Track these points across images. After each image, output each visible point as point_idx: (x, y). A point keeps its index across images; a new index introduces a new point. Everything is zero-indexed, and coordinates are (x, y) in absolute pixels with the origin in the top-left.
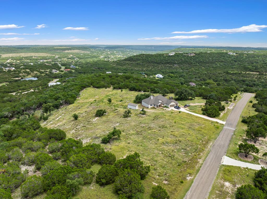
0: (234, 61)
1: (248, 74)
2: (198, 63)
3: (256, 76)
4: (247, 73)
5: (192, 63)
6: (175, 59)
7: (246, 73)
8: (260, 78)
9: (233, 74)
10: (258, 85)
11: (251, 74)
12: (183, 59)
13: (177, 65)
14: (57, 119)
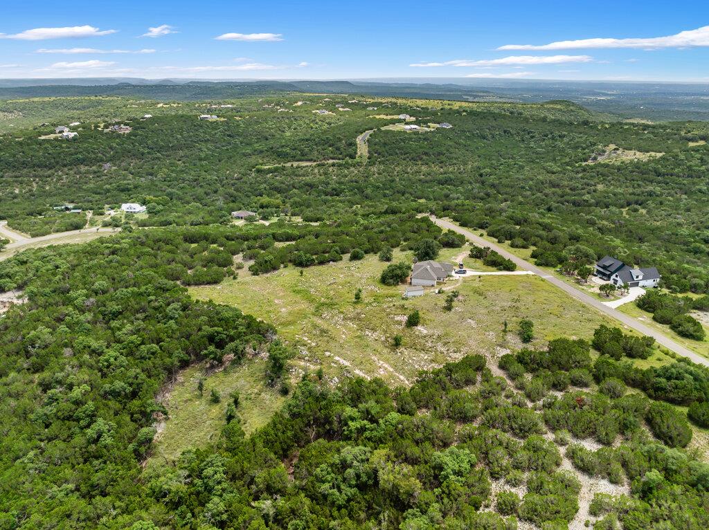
0: (229, 136)
1: (297, 168)
2: (158, 152)
3: (316, 171)
4: (295, 164)
5: (143, 154)
6: (94, 148)
7: (292, 166)
8: (325, 174)
9: (270, 171)
10: (342, 191)
11: (304, 167)
12: (114, 145)
13: (108, 164)
14: (347, 363)
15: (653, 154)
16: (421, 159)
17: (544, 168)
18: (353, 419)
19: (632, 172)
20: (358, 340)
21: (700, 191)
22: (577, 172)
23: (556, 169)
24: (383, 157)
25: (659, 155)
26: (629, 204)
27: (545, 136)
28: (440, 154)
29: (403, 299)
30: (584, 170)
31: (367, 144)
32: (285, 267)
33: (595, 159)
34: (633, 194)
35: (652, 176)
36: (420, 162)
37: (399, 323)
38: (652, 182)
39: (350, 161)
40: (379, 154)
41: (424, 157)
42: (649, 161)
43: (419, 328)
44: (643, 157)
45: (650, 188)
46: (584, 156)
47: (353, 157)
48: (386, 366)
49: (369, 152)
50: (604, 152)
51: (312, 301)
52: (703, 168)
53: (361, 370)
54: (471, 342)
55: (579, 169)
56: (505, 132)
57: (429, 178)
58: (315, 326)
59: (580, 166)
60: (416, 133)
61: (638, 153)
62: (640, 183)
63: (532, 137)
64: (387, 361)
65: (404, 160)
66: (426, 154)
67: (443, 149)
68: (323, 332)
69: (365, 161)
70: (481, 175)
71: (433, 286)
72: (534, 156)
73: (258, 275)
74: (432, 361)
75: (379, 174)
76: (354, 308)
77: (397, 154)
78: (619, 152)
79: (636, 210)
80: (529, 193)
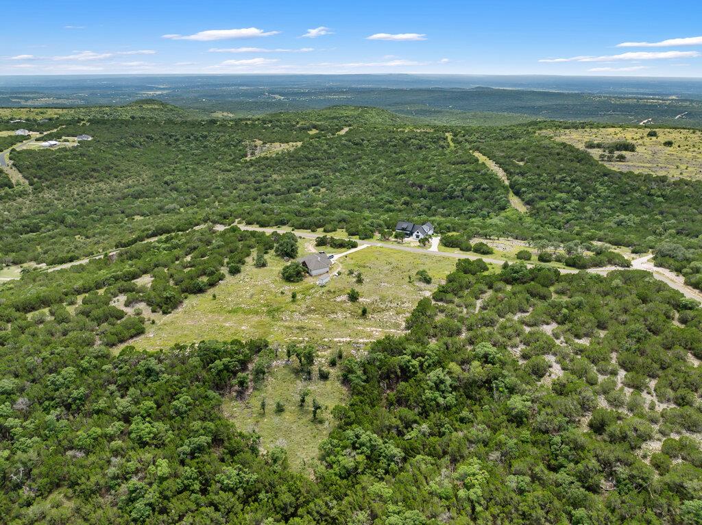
14: (348, 339)
15: (294, 144)
16: (92, 177)
17: (215, 168)
18: (409, 361)
19: (290, 161)
20: (333, 323)
21: (344, 168)
22: (248, 167)
23: (229, 168)
24: (47, 180)
25: (299, 144)
26: (309, 187)
27: (187, 138)
28: (108, 168)
29: (322, 287)
30: (252, 165)
31: (14, 168)
32: (186, 298)
33: (253, 154)
34: (304, 178)
35: (305, 161)
36: (92, 180)
37: (345, 302)
38: (308, 166)
39: (10, 191)
40: (40, 178)
41: (95, 174)
42: (295, 149)
43: (361, 300)
44: (289, 147)
45: (312, 171)
46: (242, 153)
47: (11, 187)
48: (374, 329)
49: (26, 178)
50: (256, 146)
51: (257, 313)
52: (333, 150)
53: (362, 338)
54: (403, 295)
55: (248, 164)
56: (148, 137)
57: (118, 195)
58: (289, 328)
59: (246, 162)
60: (65, 149)
61: (282, 145)
62: (302, 168)
63: (177, 140)
64: (369, 326)
65: (73, 180)
66: (94, 170)
67: (107, 162)
68: (301, 328)
69: (30, 189)
70: (166, 183)
71: (328, 272)
72: (196, 158)
73: (170, 313)
74: (398, 314)
75: (59, 199)
76: (298, 305)
77: (60, 175)
78: (268, 145)
79: (319, 190)
80: (227, 192)
